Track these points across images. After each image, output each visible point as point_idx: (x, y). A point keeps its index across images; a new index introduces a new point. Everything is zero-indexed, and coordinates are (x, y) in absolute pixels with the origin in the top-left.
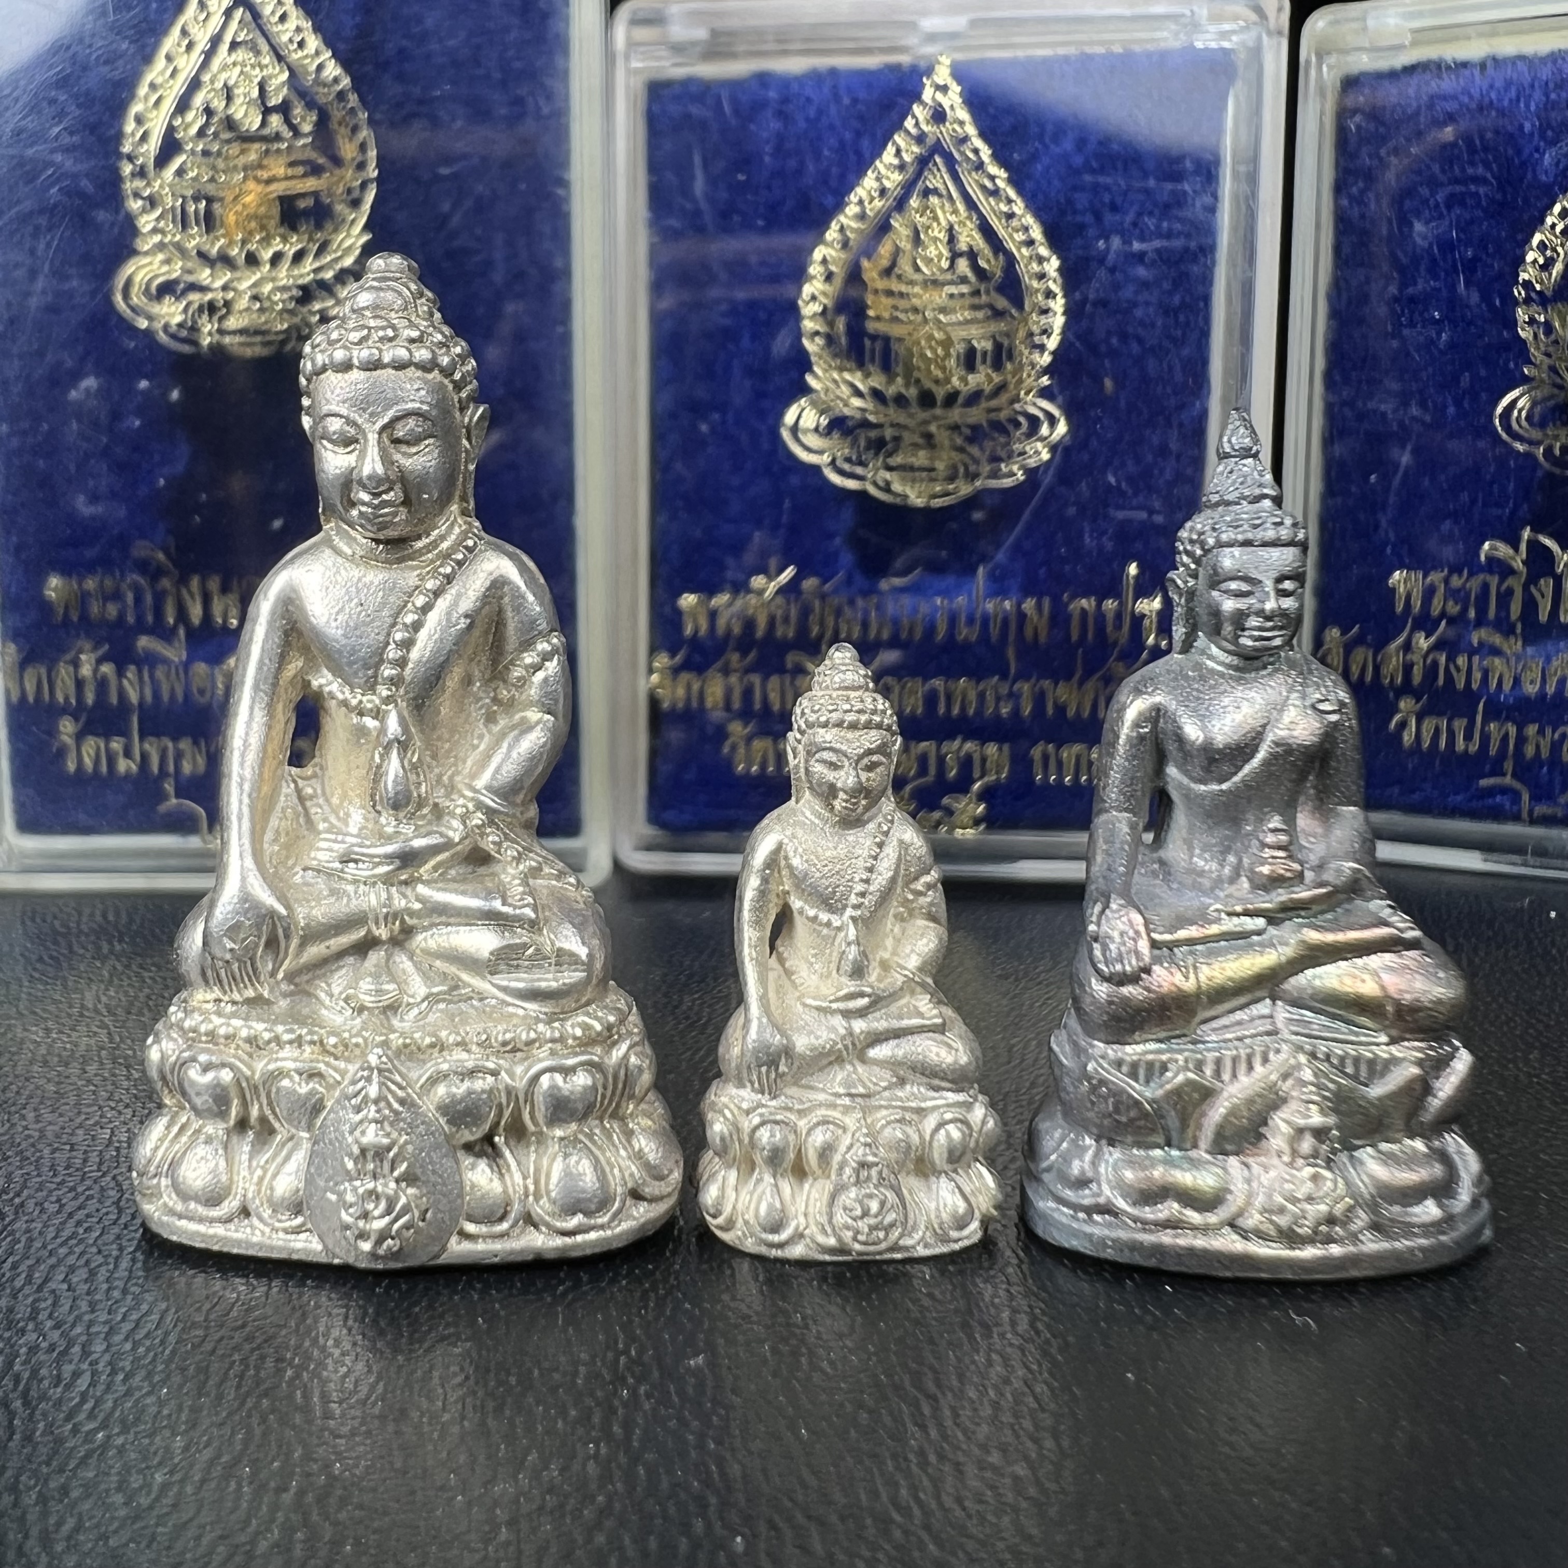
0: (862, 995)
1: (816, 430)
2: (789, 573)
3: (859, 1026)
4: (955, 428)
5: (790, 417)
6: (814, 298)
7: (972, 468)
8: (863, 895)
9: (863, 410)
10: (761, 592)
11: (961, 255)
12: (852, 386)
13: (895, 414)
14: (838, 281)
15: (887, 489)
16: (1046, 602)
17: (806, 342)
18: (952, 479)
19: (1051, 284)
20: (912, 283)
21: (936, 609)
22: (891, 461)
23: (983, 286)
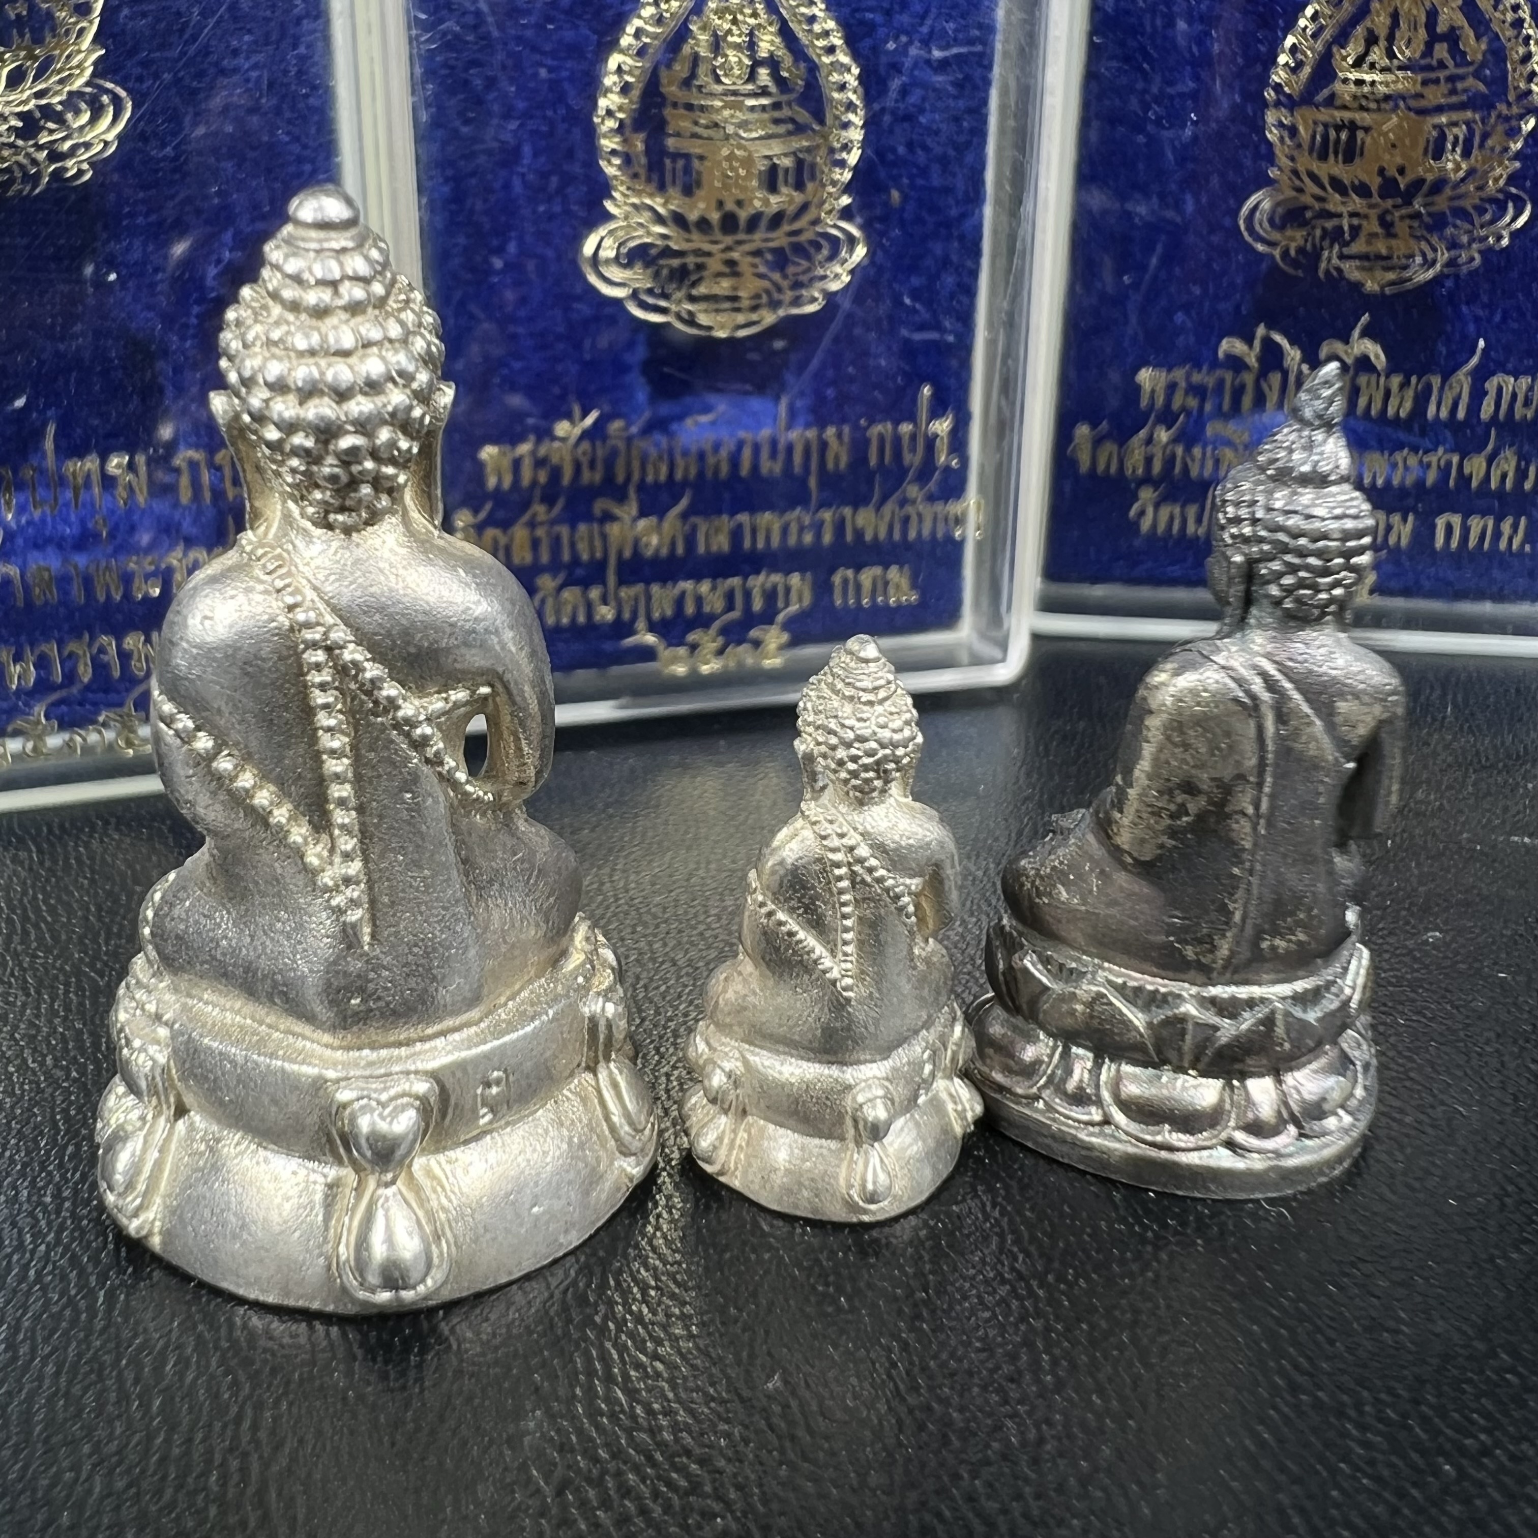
1: (617, 260)
2: (593, 417)
4: (757, 253)
5: (588, 248)
6: (609, 113)
7: (776, 296)
9: (664, 237)
10: (563, 440)
11: (761, 63)
12: (651, 209)
13: (699, 241)
14: (636, 93)
16: (846, 429)
19: (851, 94)
20: (712, 95)
21: (740, 445)
22: (694, 292)
23: (784, 98)
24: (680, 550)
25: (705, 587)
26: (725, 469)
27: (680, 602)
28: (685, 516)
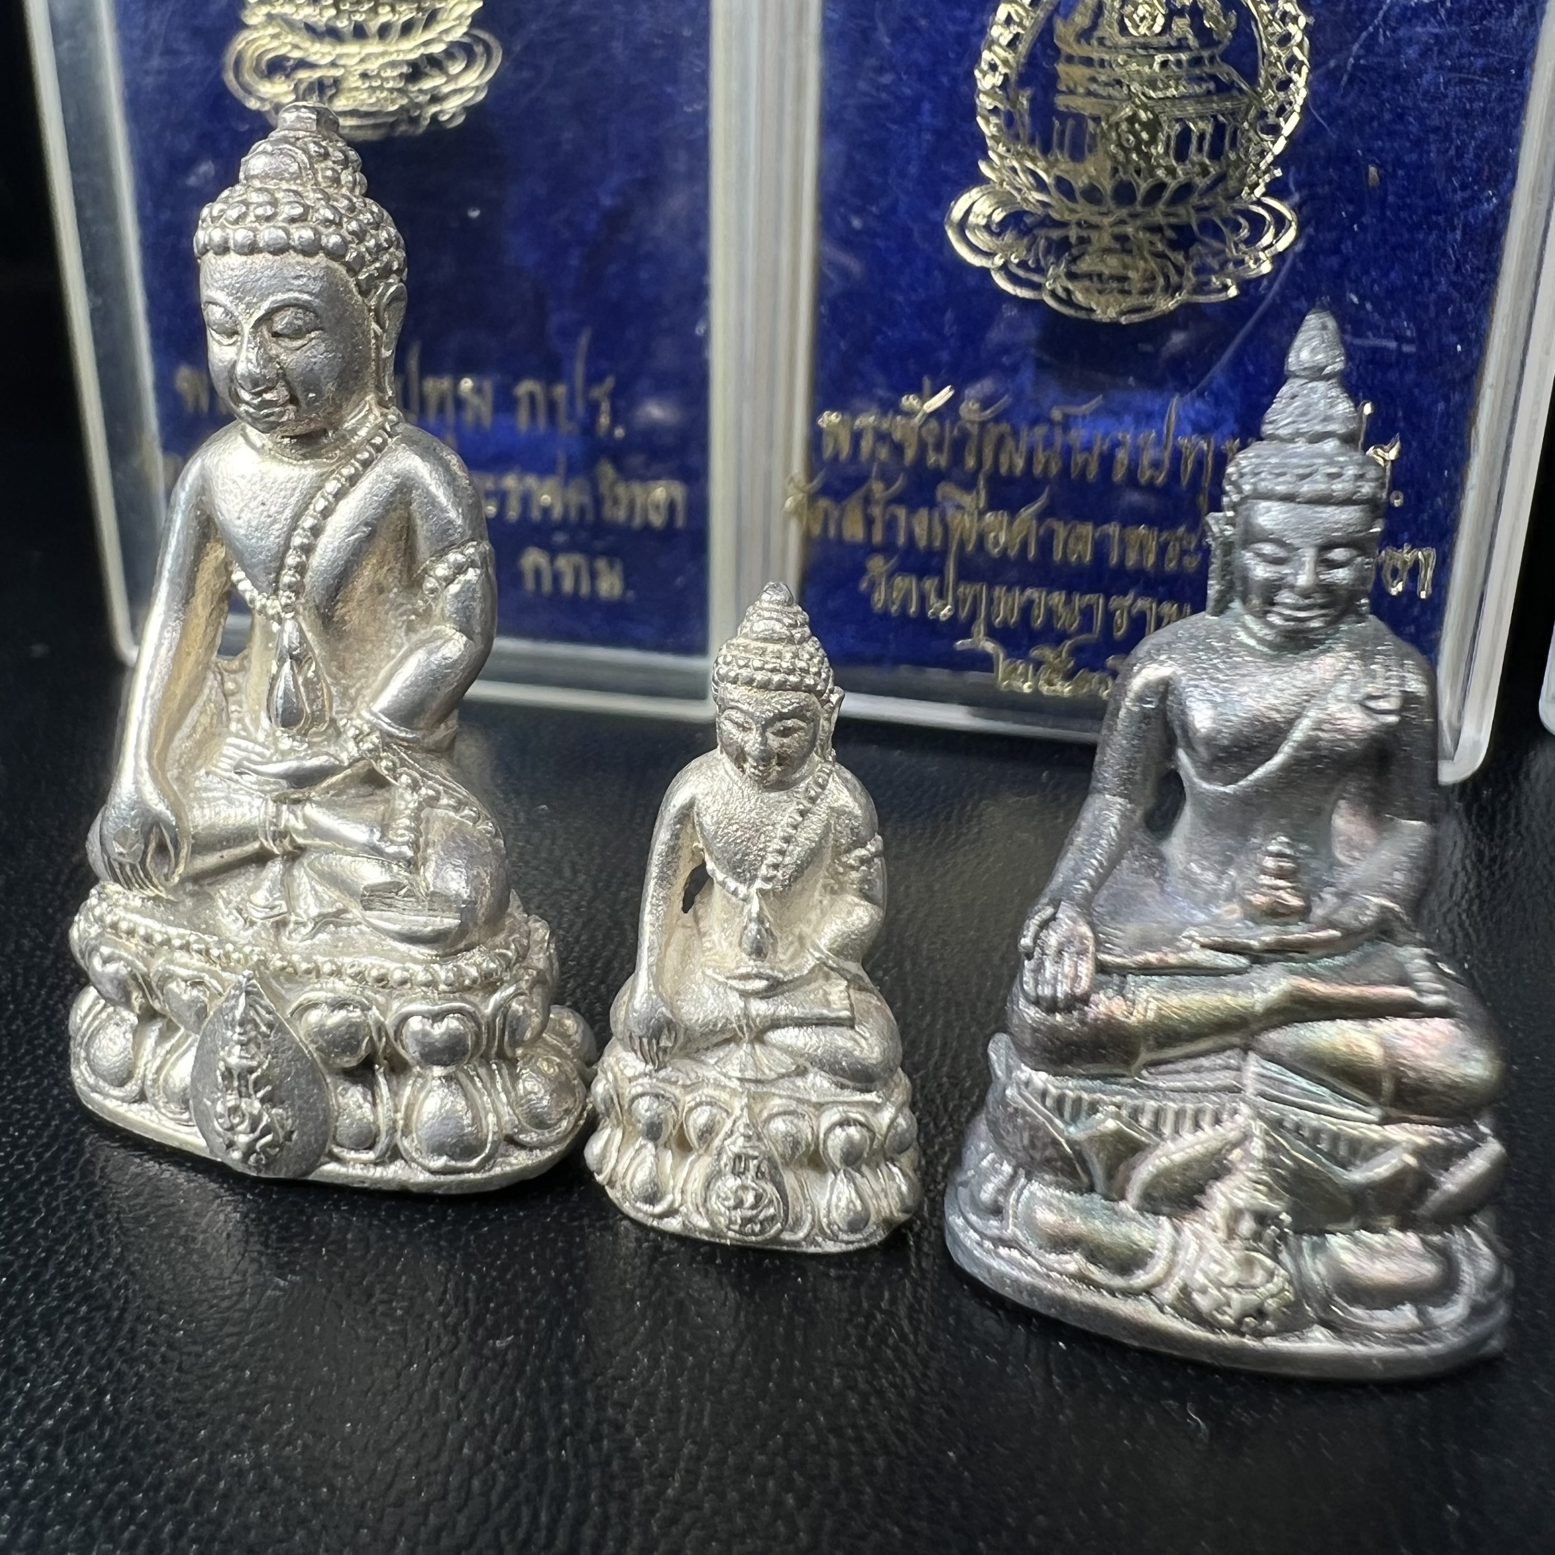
0: (759, 976)
1: (987, 227)
2: (946, 394)
3: (759, 1008)
4: (1156, 229)
5: (957, 212)
6: (993, 67)
7: (1174, 279)
8: (776, 866)
9: (1044, 204)
10: (910, 414)
11: (1180, 12)
12: (1034, 174)
13: (1084, 210)
14: (1022, 48)
15: (1068, 301)
17: (980, 121)
18: (1145, 292)
19: (1297, 51)
20: (1116, 48)
21: (1116, 444)
22: (1074, 268)
23: (1206, 54)
24: (1032, 553)
25: (1058, 598)
26: (1093, 471)
27: (1027, 609)
28: (1041, 516)
